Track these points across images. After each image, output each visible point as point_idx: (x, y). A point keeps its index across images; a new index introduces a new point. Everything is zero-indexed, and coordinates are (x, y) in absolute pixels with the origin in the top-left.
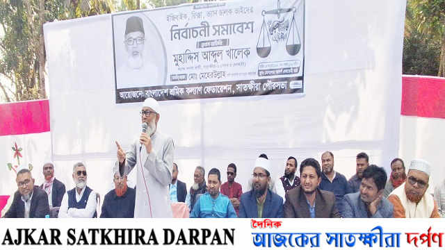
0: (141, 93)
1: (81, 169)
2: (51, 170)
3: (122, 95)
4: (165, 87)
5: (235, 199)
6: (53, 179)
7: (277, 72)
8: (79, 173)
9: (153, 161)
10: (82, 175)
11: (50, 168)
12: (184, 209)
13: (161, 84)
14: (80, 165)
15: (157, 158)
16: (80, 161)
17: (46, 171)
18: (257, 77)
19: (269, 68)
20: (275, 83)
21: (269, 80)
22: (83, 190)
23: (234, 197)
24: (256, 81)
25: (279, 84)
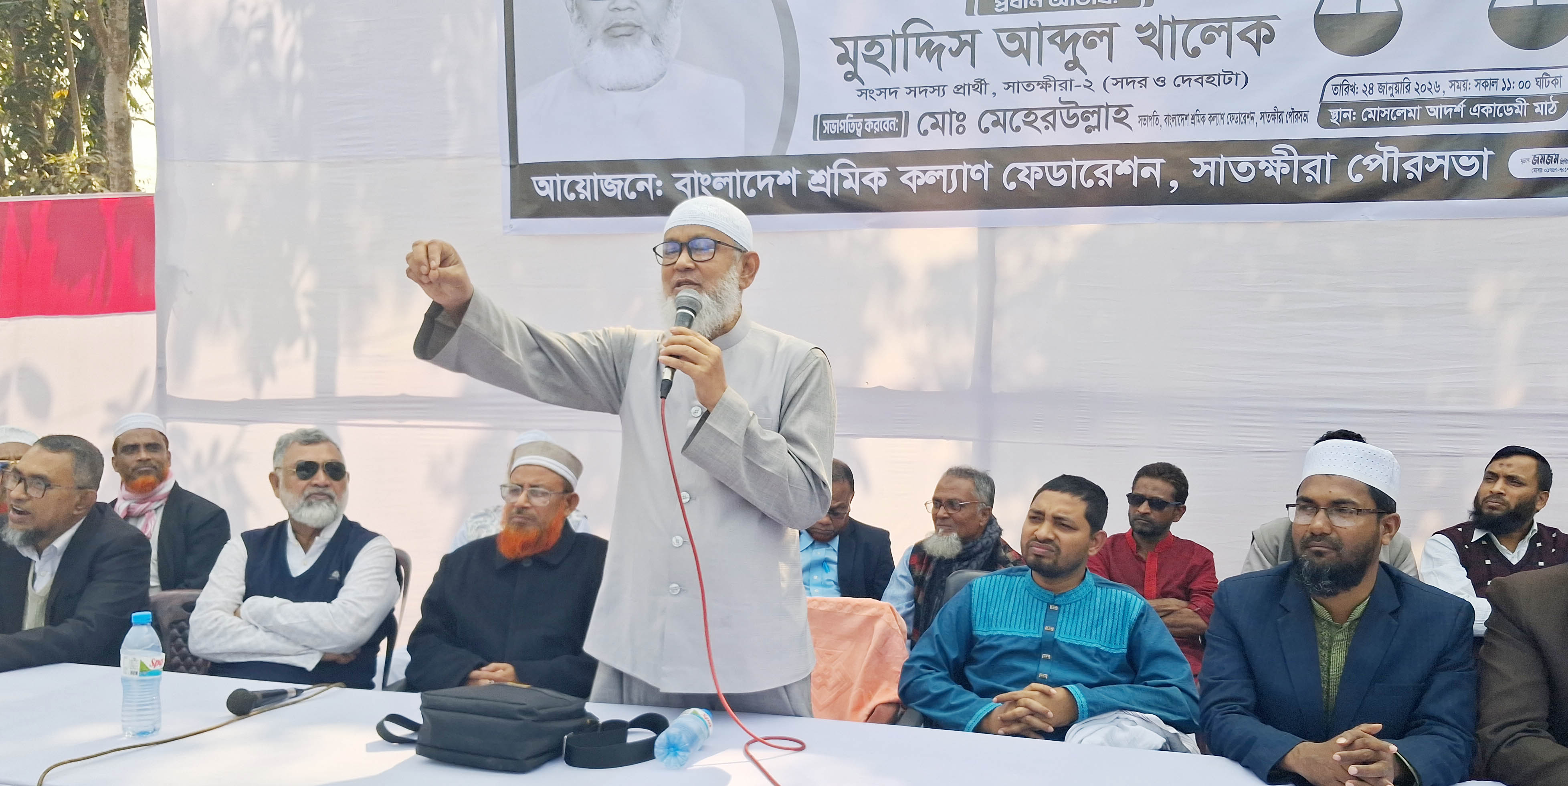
0: (648, 182)
1: (318, 454)
2: (156, 456)
3: (545, 187)
4: (784, 162)
5: (1172, 603)
6: (166, 487)
7: (1433, 111)
8: (307, 469)
9: (734, 433)
10: (321, 477)
11: (152, 447)
12: (879, 625)
13: (764, 149)
14: (312, 439)
15: (755, 425)
16: (309, 427)
17: (131, 459)
18: (1311, 130)
19: (1386, 96)
20: (1419, 157)
21: (1385, 141)
22: (328, 535)
23: (1164, 595)
24: (1307, 147)
25: (1440, 159)
